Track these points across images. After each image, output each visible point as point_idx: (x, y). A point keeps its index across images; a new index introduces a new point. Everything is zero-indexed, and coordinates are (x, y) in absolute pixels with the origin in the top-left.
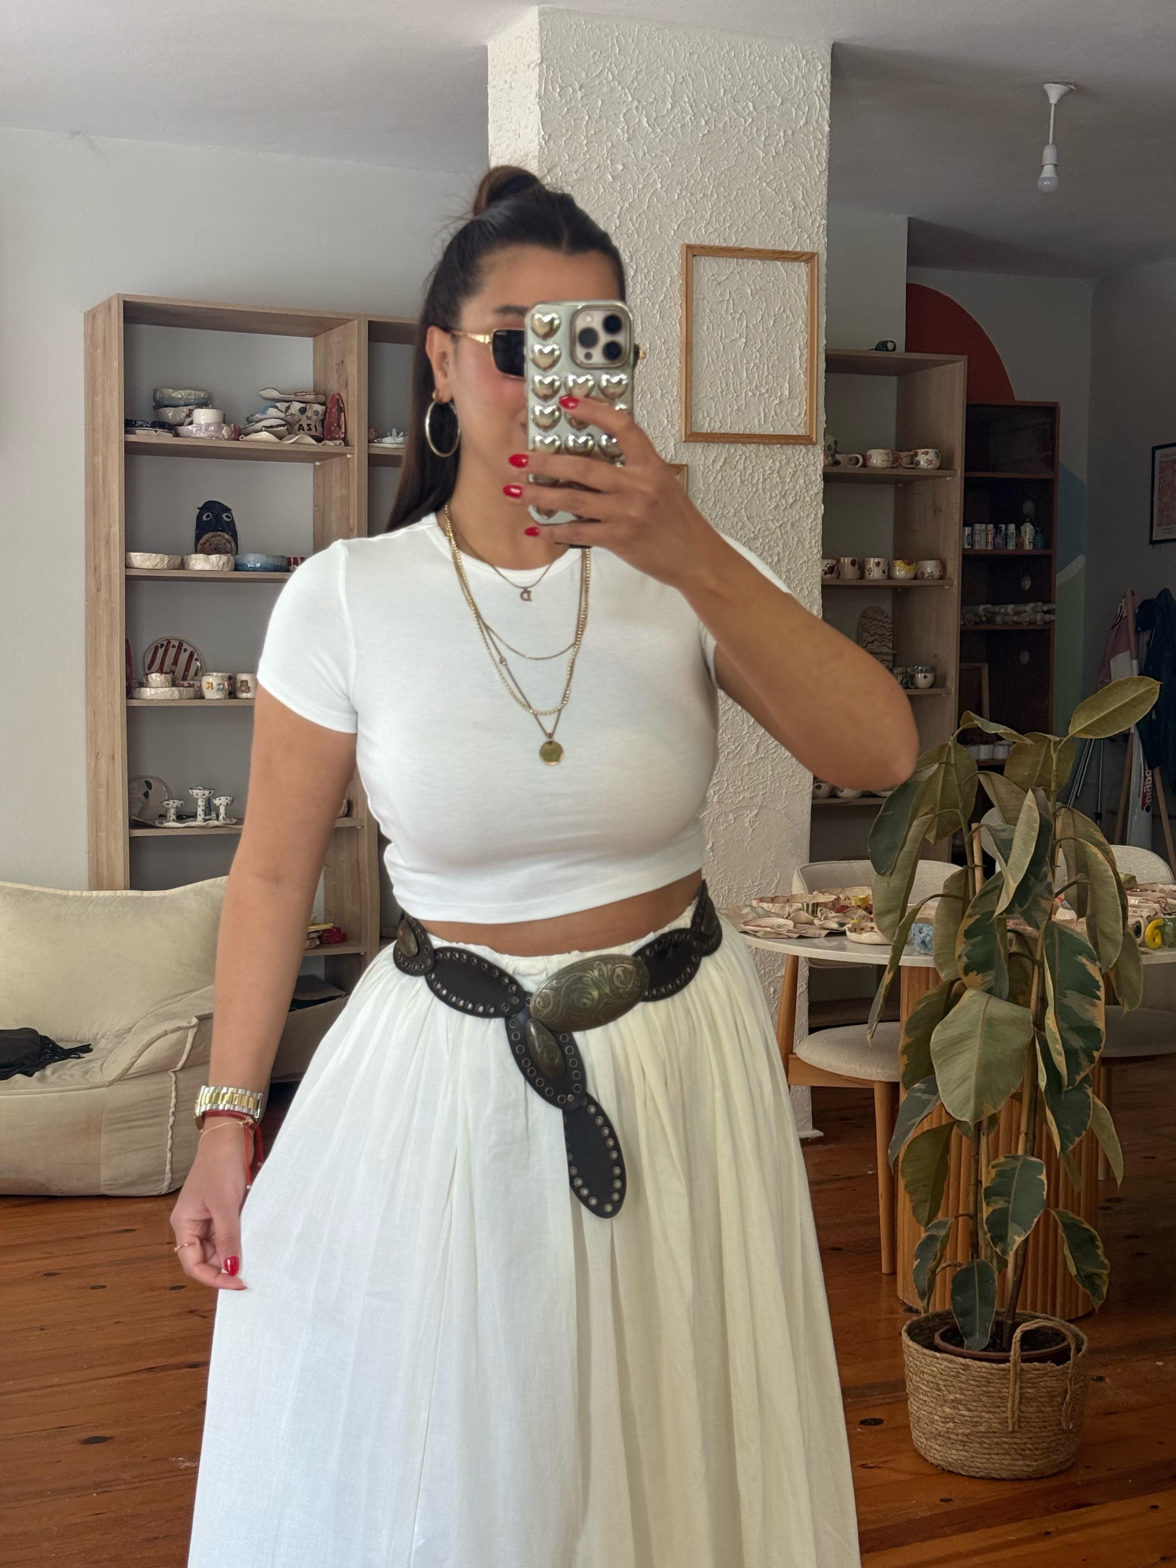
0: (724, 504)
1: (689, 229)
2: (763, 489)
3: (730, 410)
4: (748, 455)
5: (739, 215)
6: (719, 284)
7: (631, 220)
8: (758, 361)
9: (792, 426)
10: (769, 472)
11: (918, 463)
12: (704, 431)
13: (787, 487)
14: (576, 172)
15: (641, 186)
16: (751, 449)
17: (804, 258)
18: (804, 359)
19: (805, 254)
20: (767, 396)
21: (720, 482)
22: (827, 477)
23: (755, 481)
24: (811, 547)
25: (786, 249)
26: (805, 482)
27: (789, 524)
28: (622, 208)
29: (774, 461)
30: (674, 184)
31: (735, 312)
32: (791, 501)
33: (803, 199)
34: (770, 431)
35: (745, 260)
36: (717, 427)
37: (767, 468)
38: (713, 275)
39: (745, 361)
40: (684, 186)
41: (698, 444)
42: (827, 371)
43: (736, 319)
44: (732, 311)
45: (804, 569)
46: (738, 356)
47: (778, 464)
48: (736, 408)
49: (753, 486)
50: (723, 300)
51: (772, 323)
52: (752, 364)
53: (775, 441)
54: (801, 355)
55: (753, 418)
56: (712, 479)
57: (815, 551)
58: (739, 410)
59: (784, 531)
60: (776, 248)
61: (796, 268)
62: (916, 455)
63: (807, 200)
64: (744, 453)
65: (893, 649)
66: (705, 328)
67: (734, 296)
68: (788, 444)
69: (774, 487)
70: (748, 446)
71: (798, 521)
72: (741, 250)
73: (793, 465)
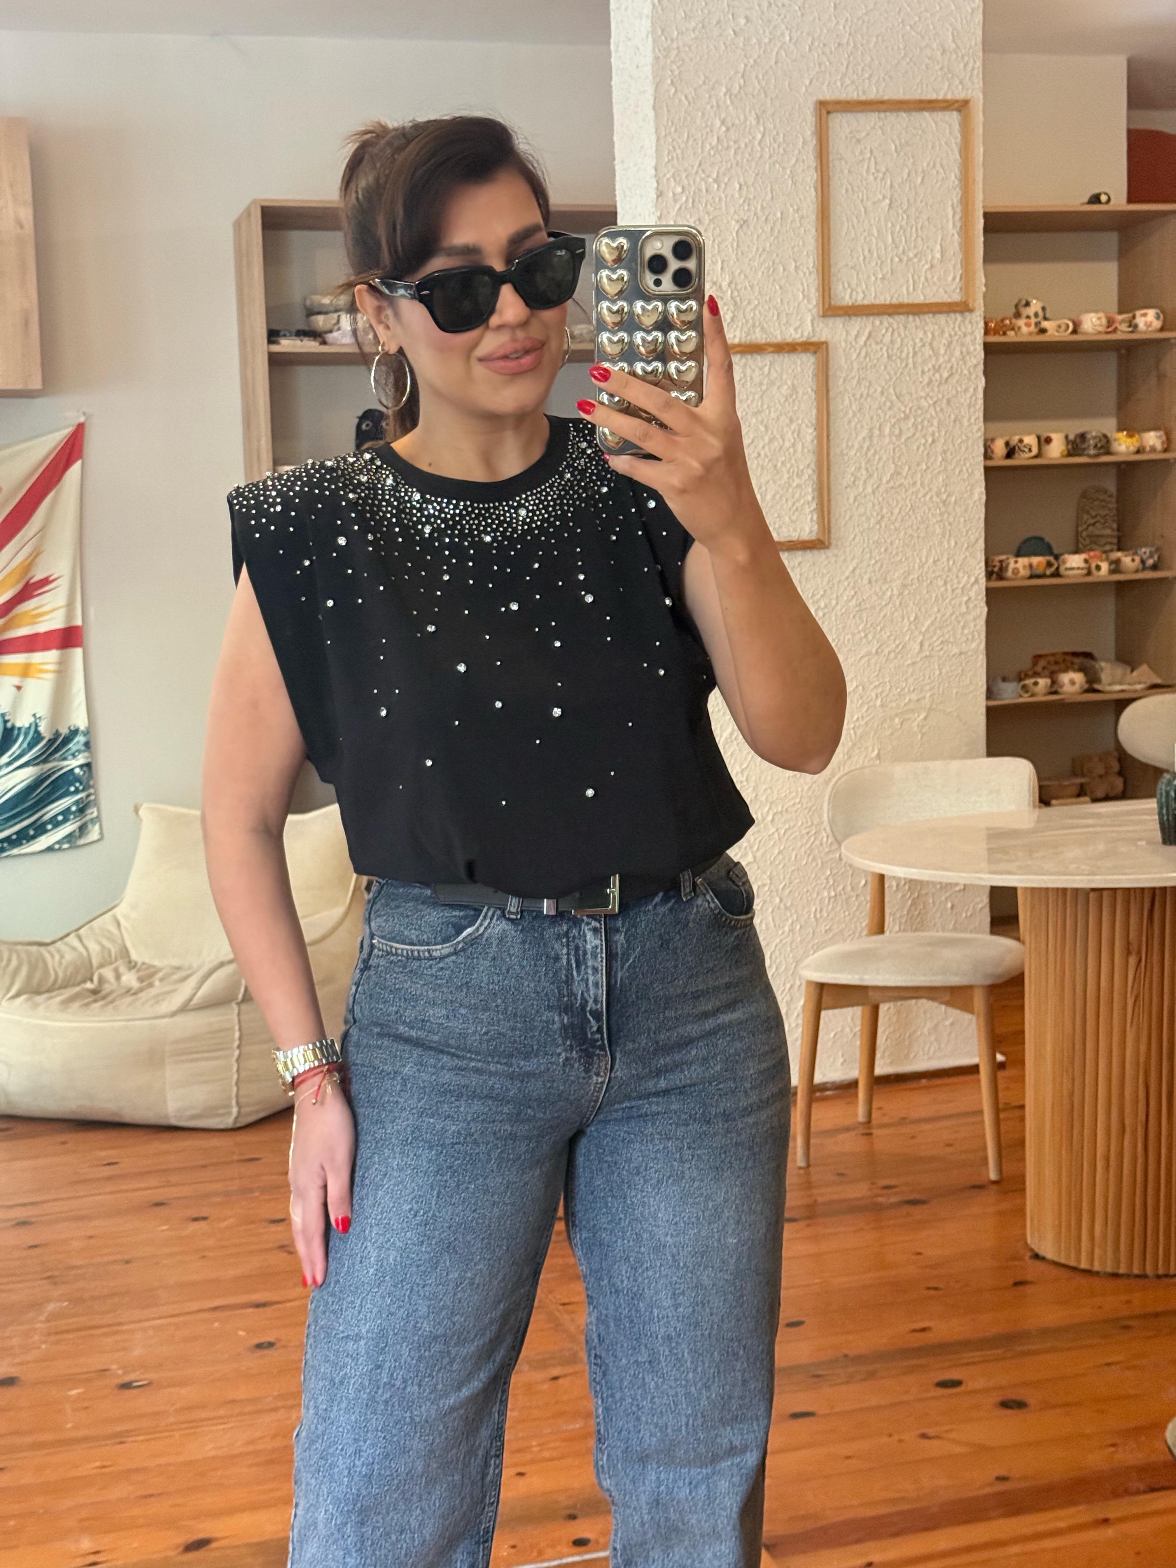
0: (870, 383)
1: (823, 83)
2: (914, 363)
3: (873, 279)
4: (895, 326)
5: (880, 64)
6: (859, 141)
7: (757, 77)
8: (904, 223)
9: (946, 292)
10: (919, 344)
11: (1136, 326)
12: (845, 303)
13: (941, 360)
14: (694, 30)
15: (767, 40)
16: (897, 321)
17: (956, 105)
18: (958, 217)
19: (957, 101)
20: (916, 260)
21: (865, 357)
22: (988, 348)
23: (904, 355)
24: (970, 425)
25: (934, 96)
26: (962, 353)
27: (945, 401)
28: (746, 66)
29: (925, 333)
30: (804, 34)
31: (878, 171)
32: (945, 375)
33: (954, 41)
34: (920, 299)
35: (888, 114)
36: (859, 299)
37: (918, 340)
38: (851, 132)
39: (890, 225)
40: (816, 36)
41: (838, 319)
42: (986, 230)
43: (878, 180)
44: (873, 170)
45: (963, 449)
46: (882, 219)
47: (930, 335)
48: (880, 276)
49: (901, 360)
50: (863, 160)
51: (919, 179)
52: (898, 228)
53: (926, 310)
54: (954, 213)
55: (901, 286)
56: (854, 356)
57: (975, 428)
58: (883, 278)
59: (938, 409)
60: (924, 97)
61: (947, 118)
62: (1134, 317)
63: (959, 42)
64: (890, 325)
65: (1118, 530)
66: (844, 191)
67: (876, 153)
68: (940, 312)
69: (925, 362)
70: (896, 317)
71: (956, 396)
72: (882, 102)
73: (947, 335)
